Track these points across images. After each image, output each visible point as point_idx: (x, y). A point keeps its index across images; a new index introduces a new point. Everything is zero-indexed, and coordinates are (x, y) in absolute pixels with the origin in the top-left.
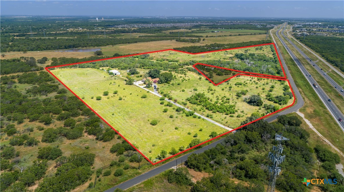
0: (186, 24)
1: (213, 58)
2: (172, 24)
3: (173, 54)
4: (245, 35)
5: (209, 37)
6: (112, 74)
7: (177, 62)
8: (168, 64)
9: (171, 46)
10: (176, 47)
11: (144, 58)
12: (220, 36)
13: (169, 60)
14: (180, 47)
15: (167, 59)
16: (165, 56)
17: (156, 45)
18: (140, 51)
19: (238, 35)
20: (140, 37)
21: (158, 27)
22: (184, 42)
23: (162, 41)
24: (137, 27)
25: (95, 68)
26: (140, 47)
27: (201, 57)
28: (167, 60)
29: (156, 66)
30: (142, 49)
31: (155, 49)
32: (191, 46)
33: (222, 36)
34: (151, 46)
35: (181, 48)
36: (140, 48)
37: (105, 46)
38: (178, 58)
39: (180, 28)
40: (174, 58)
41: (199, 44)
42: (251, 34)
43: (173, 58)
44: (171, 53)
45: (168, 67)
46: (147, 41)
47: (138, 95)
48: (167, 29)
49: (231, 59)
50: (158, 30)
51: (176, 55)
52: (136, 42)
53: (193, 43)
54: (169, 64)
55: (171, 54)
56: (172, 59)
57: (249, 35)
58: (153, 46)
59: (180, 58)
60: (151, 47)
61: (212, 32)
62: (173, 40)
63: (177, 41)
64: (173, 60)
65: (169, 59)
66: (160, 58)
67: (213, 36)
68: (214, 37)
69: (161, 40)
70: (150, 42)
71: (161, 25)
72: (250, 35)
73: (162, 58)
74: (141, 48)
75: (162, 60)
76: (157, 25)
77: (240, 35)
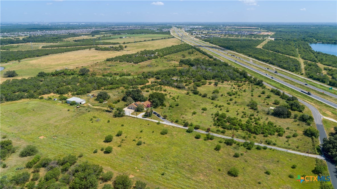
1: (161, 66)
3: (112, 66)
4: (157, 39)
5: (127, 43)
6: (75, 104)
7: (130, 75)
11: (82, 75)
12: (136, 42)
13: (118, 74)
15: (113, 73)
16: (106, 69)
18: (65, 65)
19: (151, 40)
20: (43, 47)
21: (51, 35)
22: (106, 50)
23: (79, 51)
25: (35, 98)
26: (60, 61)
27: (150, 67)
30: (64, 63)
33: (138, 42)
37: (6, 62)
38: (125, 70)
39: (81, 35)
40: (120, 70)
41: (126, 51)
42: (162, 39)
43: (118, 70)
44: (109, 65)
47: (153, 132)
48: (65, 37)
49: (180, 66)
50: (57, 38)
51: (118, 67)
52: (47, 54)
56: (119, 72)
57: (160, 39)
58: (76, 58)
59: (127, 70)
60: (74, 59)
61: (121, 38)
62: (92, 49)
63: (96, 50)
64: (124, 74)
67: (129, 43)
68: (131, 43)
69: (77, 50)
70: (66, 54)
74: (62, 62)
75: (111, 75)
77: (153, 40)
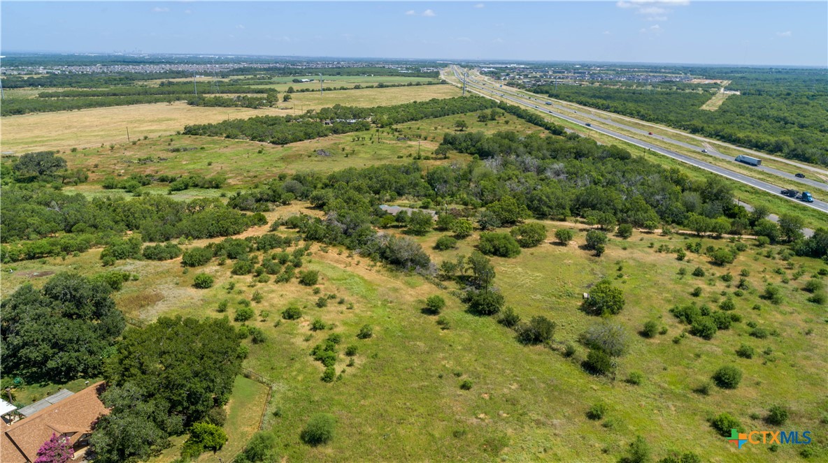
0: (209, 65)
1: (368, 156)
2: (168, 67)
3: (185, 150)
5: (298, 91)
7: (217, 187)
8: (171, 204)
9: (171, 120)
10: (197, 123)
11: (32, 179)
12: (330, 89)
13: (173, 180)
14: (214, 123)
15: (160, 174)
16: (150, 159)
17: (107, 120)
18: (26, 143)
19: (377, 87)
20: (41, 95)
21: (119, 73)
22: (219, 106)
23: (132, 107)
24: (45, 71)
26: (29, 131)
27: (319, 158)
28: (163, 180)
29: (95, 226)
30: (37, 137)
31: (103, 133)
32: (254, 117)
34: (85, 122)
35: (215, 127)
36: (29, 134)
38: (216, 167)
40: (197, 166)
41: (277, 110)
43: (191, 167)
44: (176, 147)
45: (174, 231)
46: (71, 108)
48: (151, 77)
49: (441, 156)
50: (121, 80)
51: (203, 155)
52: (19, 112)
53: (255, 108)
54: (177, 208)
55: (177, 150)
56: (186, 175)
58: (95, 123)
59: (226, 167)
60: (86, 126)
61: (297, 81)
62: (177, 102)
63: (191, 103)
64: (198, 181)
65: (170, 174)
66: (126, 173)
67: (307, 90)
69: (129, 103)
70: (84, 112)
71: (131, 69)
72: (408, 85)
73: (135, 170)
74: (37, 132)
75: (134, 182)
76: (118, 68)
77: (381, 86)
